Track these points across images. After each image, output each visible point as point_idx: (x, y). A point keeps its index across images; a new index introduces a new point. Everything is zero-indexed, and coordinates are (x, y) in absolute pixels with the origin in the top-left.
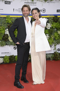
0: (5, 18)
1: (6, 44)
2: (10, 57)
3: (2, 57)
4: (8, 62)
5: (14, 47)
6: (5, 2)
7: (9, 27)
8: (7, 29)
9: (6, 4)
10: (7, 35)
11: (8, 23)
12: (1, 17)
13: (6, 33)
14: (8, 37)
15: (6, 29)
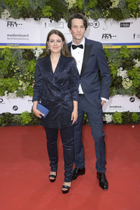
0: (119, 49)
1: (118, 93)
2: (122, 113)
3: (110, 113)
4: (120, 122)
5: (131, 98)
6: (121, 23)
7: (124, 64)
8: (121, 68)
9: (123, 26)
10: (121, 77)
11: (123, 58)
12: (113, 49)
13: (118, 75)
14: (122, 81)
15: (119, 68)
